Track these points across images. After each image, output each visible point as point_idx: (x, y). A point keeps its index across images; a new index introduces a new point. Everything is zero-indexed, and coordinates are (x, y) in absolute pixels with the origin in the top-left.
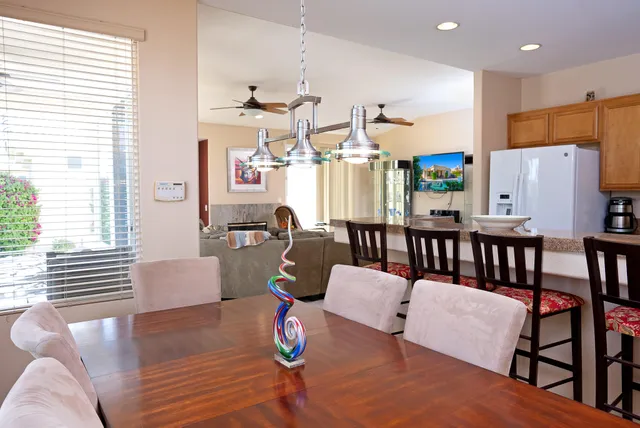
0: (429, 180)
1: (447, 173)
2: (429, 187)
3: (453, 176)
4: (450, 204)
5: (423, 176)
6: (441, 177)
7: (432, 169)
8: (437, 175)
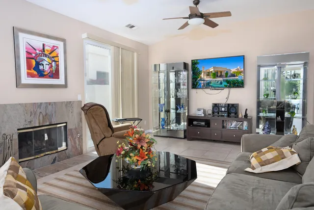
0: (208, 79)
1: (227, 73)
2: (208, 85)
3: (233, 75)
4: (227, 98)
5: (202, 76)
6: (221, 76)
7: (212, 70)
8: (216, 75)
